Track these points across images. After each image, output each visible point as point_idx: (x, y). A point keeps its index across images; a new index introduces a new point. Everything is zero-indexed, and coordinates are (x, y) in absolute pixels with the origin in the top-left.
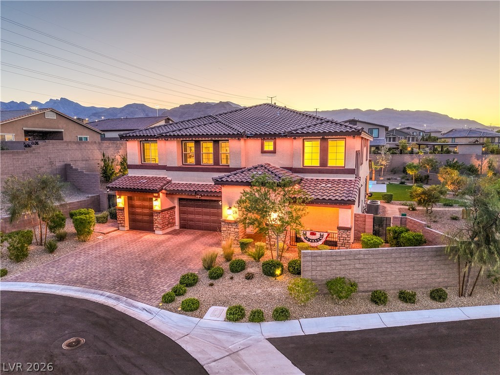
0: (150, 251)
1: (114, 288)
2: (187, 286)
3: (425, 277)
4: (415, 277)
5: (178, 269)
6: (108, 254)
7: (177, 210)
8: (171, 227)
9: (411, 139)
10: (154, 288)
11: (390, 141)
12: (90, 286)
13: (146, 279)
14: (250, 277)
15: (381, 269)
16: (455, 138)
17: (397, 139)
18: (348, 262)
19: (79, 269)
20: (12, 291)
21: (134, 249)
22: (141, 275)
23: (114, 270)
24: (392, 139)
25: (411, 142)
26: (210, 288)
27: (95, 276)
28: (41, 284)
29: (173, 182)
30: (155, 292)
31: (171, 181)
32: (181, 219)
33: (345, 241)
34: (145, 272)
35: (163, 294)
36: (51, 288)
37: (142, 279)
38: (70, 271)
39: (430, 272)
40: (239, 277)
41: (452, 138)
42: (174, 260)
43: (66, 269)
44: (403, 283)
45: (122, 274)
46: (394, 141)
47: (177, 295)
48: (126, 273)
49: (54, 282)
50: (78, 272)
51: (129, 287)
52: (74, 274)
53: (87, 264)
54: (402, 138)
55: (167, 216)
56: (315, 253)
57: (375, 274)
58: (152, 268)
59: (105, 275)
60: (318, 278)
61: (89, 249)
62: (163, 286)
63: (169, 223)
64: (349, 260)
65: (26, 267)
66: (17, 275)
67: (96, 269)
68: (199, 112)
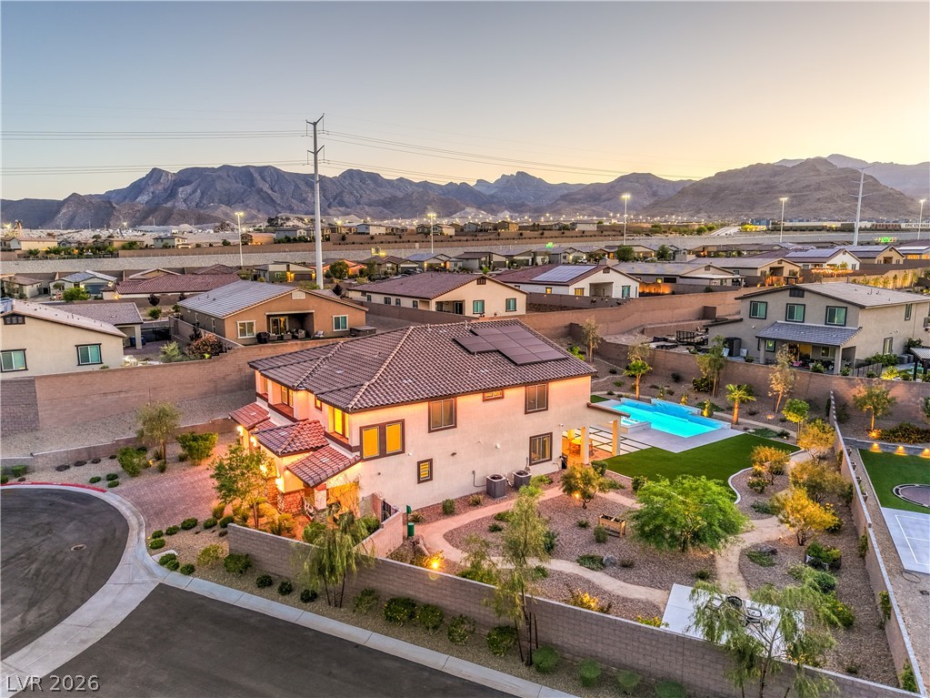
29: (270, 420)
47: (167, 534)
66: (122, 488)
68: (756, 183)
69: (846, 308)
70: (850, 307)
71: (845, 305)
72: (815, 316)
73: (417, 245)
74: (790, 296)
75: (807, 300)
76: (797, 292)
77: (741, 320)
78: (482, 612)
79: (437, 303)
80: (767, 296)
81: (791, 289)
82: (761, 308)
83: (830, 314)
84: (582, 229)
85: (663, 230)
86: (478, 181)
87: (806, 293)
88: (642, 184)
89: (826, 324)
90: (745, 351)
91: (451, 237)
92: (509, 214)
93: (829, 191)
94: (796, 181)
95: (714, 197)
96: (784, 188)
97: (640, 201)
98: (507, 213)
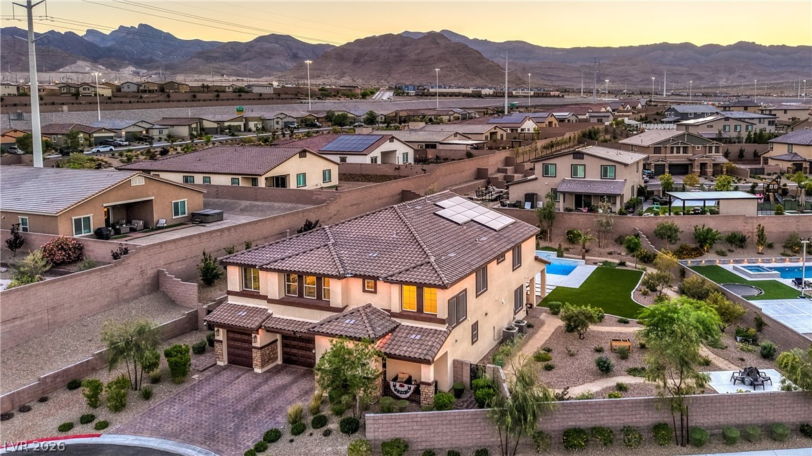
0: (244, 398)
1: (205, 442)
2: (269, 442)
3: (478, 436)
4: (469, 437)
5: (267, 422)
6: (202, 401)
7: (279, 344)
8: (272, 362)
9: (714, 148)
10: (240, 444)
11: (678, 152)
12: (184, 441)
13: (234, 434)
14: (327, 433)
15: (438, 431)
16: (792, 144)
17: (690, 150)
18: (406, 424)
19: (173, 421)
20: (115, 445)
21: (229, 395)
22: (230, 428)
23: (206, 422)
24: (681, 149)
25: (713, 153)
26: (289, 444)
27: (188, 429)
28: (139, 438)
29: (273, 316)
30: (240, 448)
31: (272, 314)
32: (284, 353)
33: (427, 396)
34: (235, 424)
35: (246, 450)
36: (149, 441)
37: (231, 433)
38: (165, 422)
39: (483, 433)
40: (318, 433)
41: (789, 144)
42: (265, 410)
43: (161, 420)
44: (458, 443)
45: (214, 428)
46: (685, 152)
47: (257, 451)
48: (217, 425)
49: (151, 436)
50: (173, 424)
51: (218, 442)
52: (169, 427)
53: (182, 414)
54: (698, 148)
55: (268, 352)
56: (377, 416)
57: (432, 435)
58: (242, 419)
59: (197, 427)
60: (380, 438)
61: (183, 394)
62: (248, 442)
63: (270, 359)
64: (408, 422)
65: (124, 418)
66: (117, 427)
67: (189, 421)
68: (390, 51)
69: (615, 166)
70: (617, 165)
71: (614, 164)
72: (593, 174)
74: (574, 158)
75: (586, 161)
76: (578, 155)
77: (536, 179)
78: (635, 420)
79: (266, 179)
80: (556, 159)
81: (573, 154)
82: (551, 169)
83: (604, 172)
84: (259, 92)
85: (333, 93)
86: (88, 31)
87: (585, 156)
88: (281, 45)
89: (601, 178)
90: (541, 203)
91: (110, 98)
92: (135, 69)
93: (448, 61)
94: (422, 52)
95: (356, 61)
96: (414, 57)
97: (282, 62)
98: (132, 68)
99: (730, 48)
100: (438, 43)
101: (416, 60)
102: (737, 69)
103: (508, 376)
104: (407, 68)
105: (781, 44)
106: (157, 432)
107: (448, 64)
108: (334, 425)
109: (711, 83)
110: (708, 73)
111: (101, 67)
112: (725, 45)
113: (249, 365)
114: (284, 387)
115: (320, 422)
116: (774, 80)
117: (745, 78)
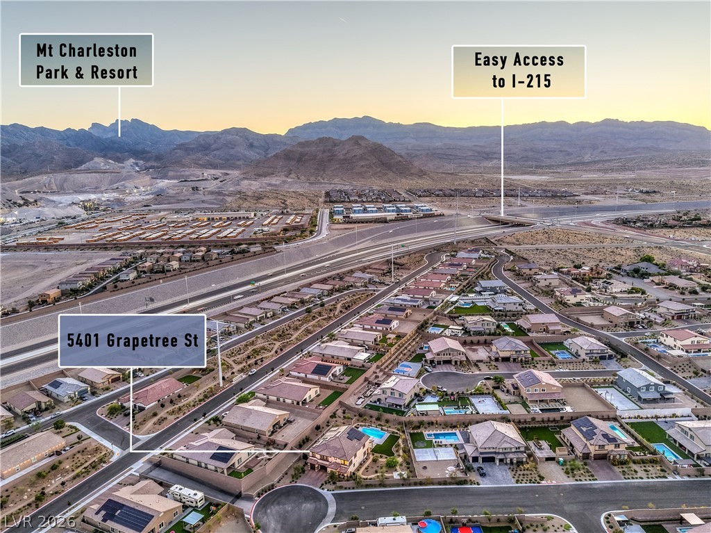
29: (319, 462)
32: (321, 469)
33: (346, 478)
46: (450, 355)
55: (318, 468)
56: (338, 482)
68: (324, 151)
73: (161, 281)
86: (92, 125)
88: (241, 137)
92: (134, 161)
93: (368, 160)
94: (348, 152)
95: (299, 160)
96: (342, 157)
97: (242, 151)
98: (132, 161)
99: (597, 125)
100: (360, 144)
101: (343, 160)
102: (600, 146)
103: (360, 473)
104: (337, 166)
105: (640, 120)
106: (305, 483)
107: (367, 162)
108: (331, 483)
109: (578, 158)
110: (575, 150)
111: (110, 161)
112: (593, 122)
113: (315, 469)
114: (322, 475)
115: (329, 482)
116: (630, 155)
117: (606, 153)
